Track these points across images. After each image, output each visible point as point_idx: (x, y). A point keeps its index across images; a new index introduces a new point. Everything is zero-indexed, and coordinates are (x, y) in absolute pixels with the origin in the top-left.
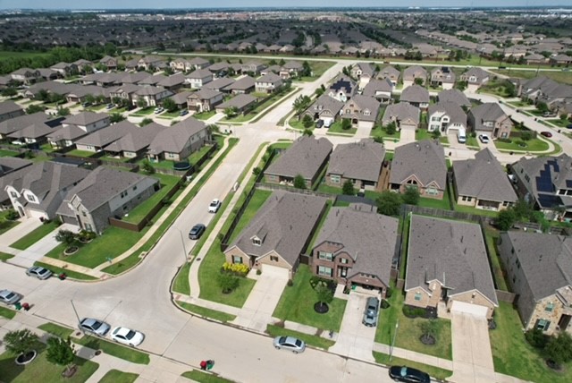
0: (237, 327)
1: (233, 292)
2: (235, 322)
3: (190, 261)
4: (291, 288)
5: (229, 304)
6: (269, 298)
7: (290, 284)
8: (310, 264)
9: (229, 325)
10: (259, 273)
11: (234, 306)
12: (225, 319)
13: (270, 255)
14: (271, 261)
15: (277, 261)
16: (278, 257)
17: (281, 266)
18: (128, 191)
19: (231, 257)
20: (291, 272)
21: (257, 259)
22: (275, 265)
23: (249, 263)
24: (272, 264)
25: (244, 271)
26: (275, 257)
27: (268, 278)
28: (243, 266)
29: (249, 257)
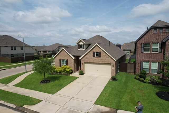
3: (30, 71)
4: (116, 82)
7: (113, 79)
10: (82, 73)
11: (48, 93)
13: (93, 51)
14: (94, 58)
15: (100, 57)
16: (100, 52)
17: (103, 62)
18: (17, 48)
19: (59, 61)
20: (114, 69)
21: (80, 58)
22: (97, 62)
23: (73, 65)
24: (94, 62)
25: (68, 70)
26: (98, 53)
27: (90, 76)
28: (68, 67)
29: (73, 58)
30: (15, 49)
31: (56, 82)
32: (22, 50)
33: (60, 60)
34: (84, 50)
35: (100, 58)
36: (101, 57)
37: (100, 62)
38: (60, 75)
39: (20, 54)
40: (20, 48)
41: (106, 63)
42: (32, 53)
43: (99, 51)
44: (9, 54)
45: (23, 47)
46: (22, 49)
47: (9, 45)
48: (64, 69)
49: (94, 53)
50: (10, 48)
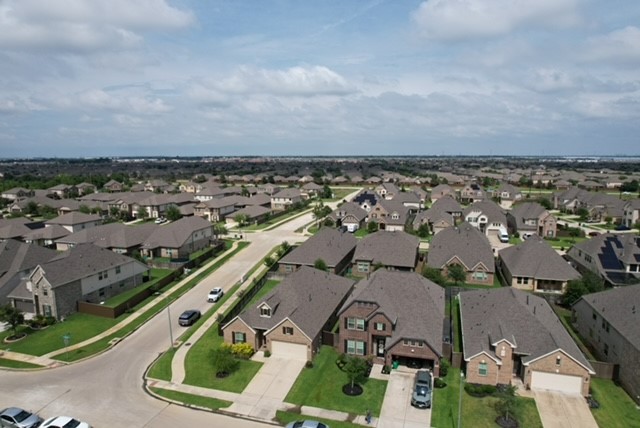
0: (234, 415)
1: (231, 376)
2: (230, 409)
3: (176, 346)
5: (224, 390)
6: (280, 381)
7: (309, 365)
8: (335, 344)
9: (221, 413)
10: (268, 354)
11: (231, 391)
12: (217, 406)
13: (283, 325)
14: (284, 335)
15: (292, 334)
16: (292, 328)
17: (296, 342)
18: (109, 273)
19: (231, 335)
20: (310, 350)
21: (265, 334)
22: (288, 340)
23: (254, 342)
24: (284, 340)
25: (248, 351)
26: (289, 329)
27: (280, 360)
28: (246, 345)
29: (255, 332)
30: (106, 276)
31: (237, 374)
32: (119, 275)
33: (233, 333)
34: (270, 317)
35: (292, 336)
36: (294, 335)
37: (292, 341)
38: (238, 360)
39: (115, 284)
40: (114, 271)
41: (300, 342)
42: (138, 275)
43: (290, 327)
44: (95, 291)
45: (119, 267)
46: (118, 272)
47: (95, 271)
48: (242, 350)
49: (284, 328)
50: (97, 277)
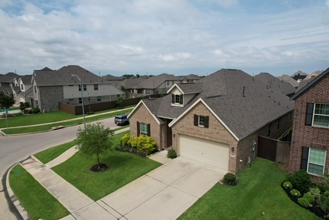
4: (230, 189)
7: (229, 180)
8: (279, 158)
10: (173, 155)
13: (194, 112)
14: (195, 127)
15: (207, 126)
16: (208, 117)
17: (213, 139)
18: (88, 87)
19: (136, 125)
20: (234, 156)
21: (170, 125)
22: (201, 137)
23: (159, 137)
24: (196, 136)
26: (203, 117)
29: (159, 123)
30: (85, 89)
31: (117, 171)
32: (96, 91)
33: (138, 123)
34: (182, 106)
35: (206, 130)
36: (210, 128)
37: (207, 138)
39: (92, 97)
40: (93, 87)
41: (219, 141)
42: (113, 95)
43: (205, 115)
44: (75, 98)
45: (97, 85)
46: (96, 89)
47: (75, 82)
48: (141, 144)
49: (196, 117)
50: (78, 88)
